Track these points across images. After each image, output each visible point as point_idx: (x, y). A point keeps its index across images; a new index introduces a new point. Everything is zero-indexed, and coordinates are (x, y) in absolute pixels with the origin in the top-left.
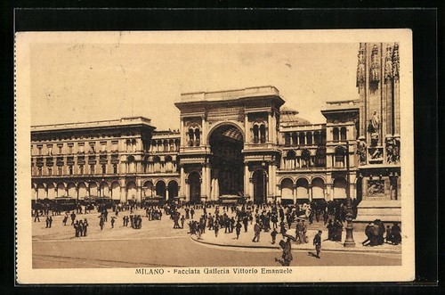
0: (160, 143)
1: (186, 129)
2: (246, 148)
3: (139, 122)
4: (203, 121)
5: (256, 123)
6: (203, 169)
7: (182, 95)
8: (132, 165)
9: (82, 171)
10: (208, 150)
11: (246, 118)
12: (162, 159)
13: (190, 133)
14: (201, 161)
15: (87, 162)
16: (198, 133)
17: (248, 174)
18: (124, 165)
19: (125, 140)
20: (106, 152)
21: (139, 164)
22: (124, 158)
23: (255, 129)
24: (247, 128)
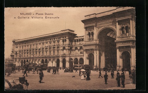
0: (77, 41)
1: (87, 33)
2: (117, 39)
3: (68, 31)
4: (95, 28)
5: (123, 26)
6: (95, 51)
7: (85, 16)
8: (65, 51)
9: (47, 54)
10: (98, 42)
11: (117, 23)
12: (79, 48)
13: (89, 34)
14: (94, 47)
15: (48, 50)
16: (93, 34)
17: (119, 54)
18: (61, 51)
19: (62, 40)
20: (55, 45)
21: (67, 50)
22: (62, 48)
23: (122, 29)
24: (118, 28)
